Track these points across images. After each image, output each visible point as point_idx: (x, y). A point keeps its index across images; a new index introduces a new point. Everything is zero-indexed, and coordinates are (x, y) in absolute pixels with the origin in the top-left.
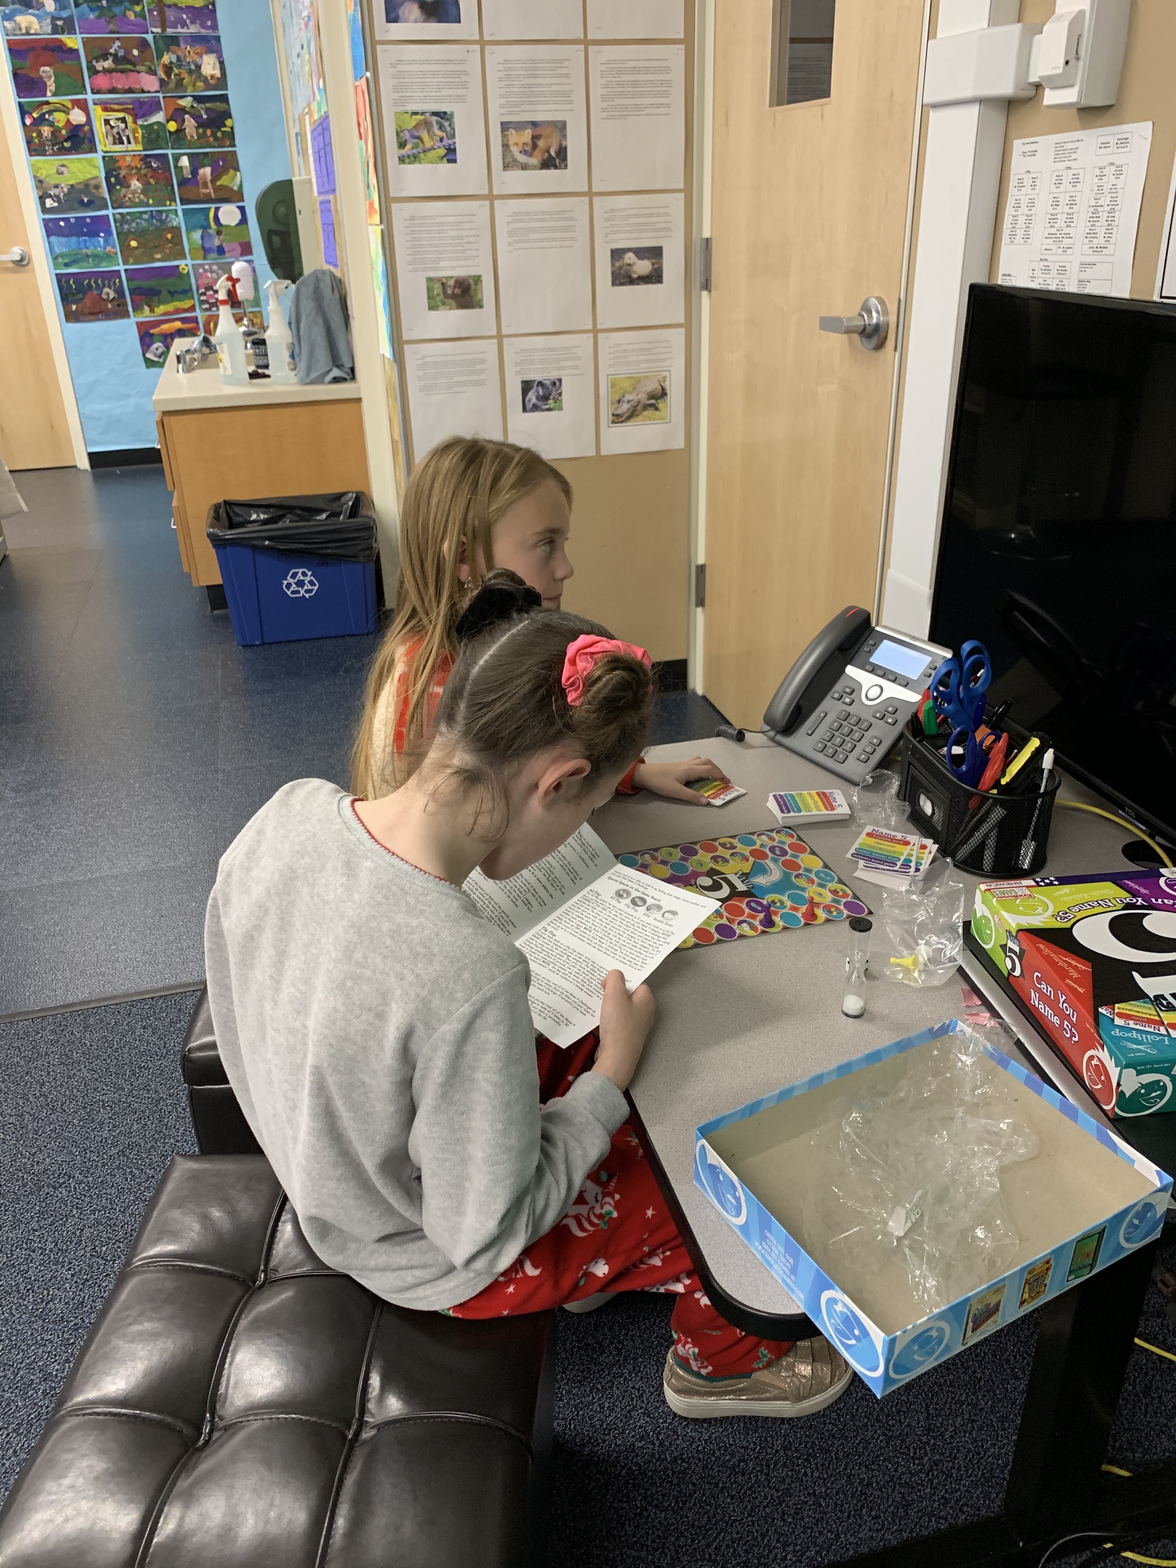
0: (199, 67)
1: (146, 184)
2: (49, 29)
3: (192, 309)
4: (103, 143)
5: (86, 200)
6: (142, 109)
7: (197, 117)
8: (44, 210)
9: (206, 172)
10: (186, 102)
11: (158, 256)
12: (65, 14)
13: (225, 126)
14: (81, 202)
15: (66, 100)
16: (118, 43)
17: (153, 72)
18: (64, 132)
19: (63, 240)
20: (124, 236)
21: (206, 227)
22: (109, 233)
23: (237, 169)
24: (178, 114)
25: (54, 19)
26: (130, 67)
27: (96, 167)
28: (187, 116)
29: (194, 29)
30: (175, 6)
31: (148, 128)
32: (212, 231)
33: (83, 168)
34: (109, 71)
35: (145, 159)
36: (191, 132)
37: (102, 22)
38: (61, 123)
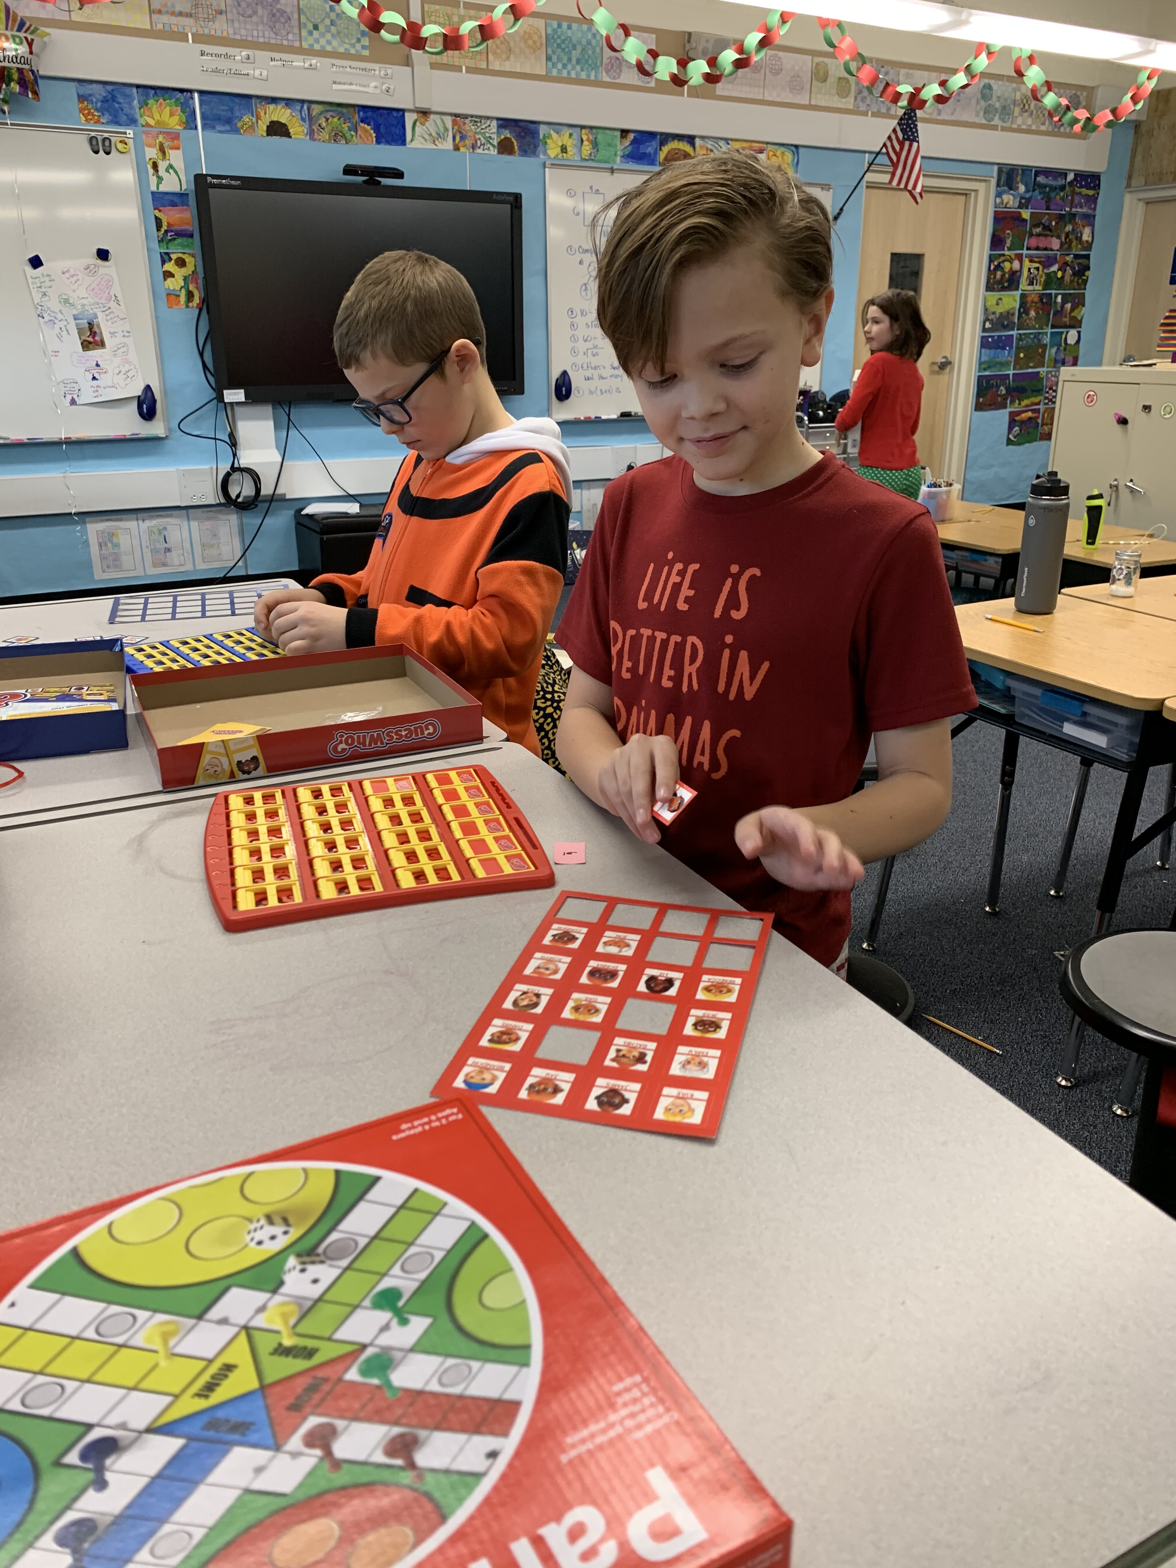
0: (1081, 235)
1: (1037, 313)
2: (1017, 205)
3: (1038, 404)
4: (1024, 285)
5: (1006, 323)
6: (1047, 262)
7: (1073, 268)
8: (984, 330)
9: (1068, 306)
10: (1069, 259)
11: (1031, 365)
12: (1027, 196)
13: (1084, 275)
14: (1003, 325)
15: (1012, 253)
16: (1047, 217)
17: (1059, 237)
18: (1007, 276)
19: (988, 351)
20: (1019, 349)
21: (1059, 345)
22: (1011, 347)
23: (1084, 306)
24: (1064, 266)
25: (1022, 198)
26: (1048, 233)
27: (1015, 301)
28: (1068, 268)
29: (1085, 210)
30: (1080, 193)
31: (1048, 275)
32: (1062, 348)
33: (1010, 301)
34: (1039, 235)
35: (1041, 296)
36: (1067, 278)
37: (1043, 202)
38: (1007, 270)
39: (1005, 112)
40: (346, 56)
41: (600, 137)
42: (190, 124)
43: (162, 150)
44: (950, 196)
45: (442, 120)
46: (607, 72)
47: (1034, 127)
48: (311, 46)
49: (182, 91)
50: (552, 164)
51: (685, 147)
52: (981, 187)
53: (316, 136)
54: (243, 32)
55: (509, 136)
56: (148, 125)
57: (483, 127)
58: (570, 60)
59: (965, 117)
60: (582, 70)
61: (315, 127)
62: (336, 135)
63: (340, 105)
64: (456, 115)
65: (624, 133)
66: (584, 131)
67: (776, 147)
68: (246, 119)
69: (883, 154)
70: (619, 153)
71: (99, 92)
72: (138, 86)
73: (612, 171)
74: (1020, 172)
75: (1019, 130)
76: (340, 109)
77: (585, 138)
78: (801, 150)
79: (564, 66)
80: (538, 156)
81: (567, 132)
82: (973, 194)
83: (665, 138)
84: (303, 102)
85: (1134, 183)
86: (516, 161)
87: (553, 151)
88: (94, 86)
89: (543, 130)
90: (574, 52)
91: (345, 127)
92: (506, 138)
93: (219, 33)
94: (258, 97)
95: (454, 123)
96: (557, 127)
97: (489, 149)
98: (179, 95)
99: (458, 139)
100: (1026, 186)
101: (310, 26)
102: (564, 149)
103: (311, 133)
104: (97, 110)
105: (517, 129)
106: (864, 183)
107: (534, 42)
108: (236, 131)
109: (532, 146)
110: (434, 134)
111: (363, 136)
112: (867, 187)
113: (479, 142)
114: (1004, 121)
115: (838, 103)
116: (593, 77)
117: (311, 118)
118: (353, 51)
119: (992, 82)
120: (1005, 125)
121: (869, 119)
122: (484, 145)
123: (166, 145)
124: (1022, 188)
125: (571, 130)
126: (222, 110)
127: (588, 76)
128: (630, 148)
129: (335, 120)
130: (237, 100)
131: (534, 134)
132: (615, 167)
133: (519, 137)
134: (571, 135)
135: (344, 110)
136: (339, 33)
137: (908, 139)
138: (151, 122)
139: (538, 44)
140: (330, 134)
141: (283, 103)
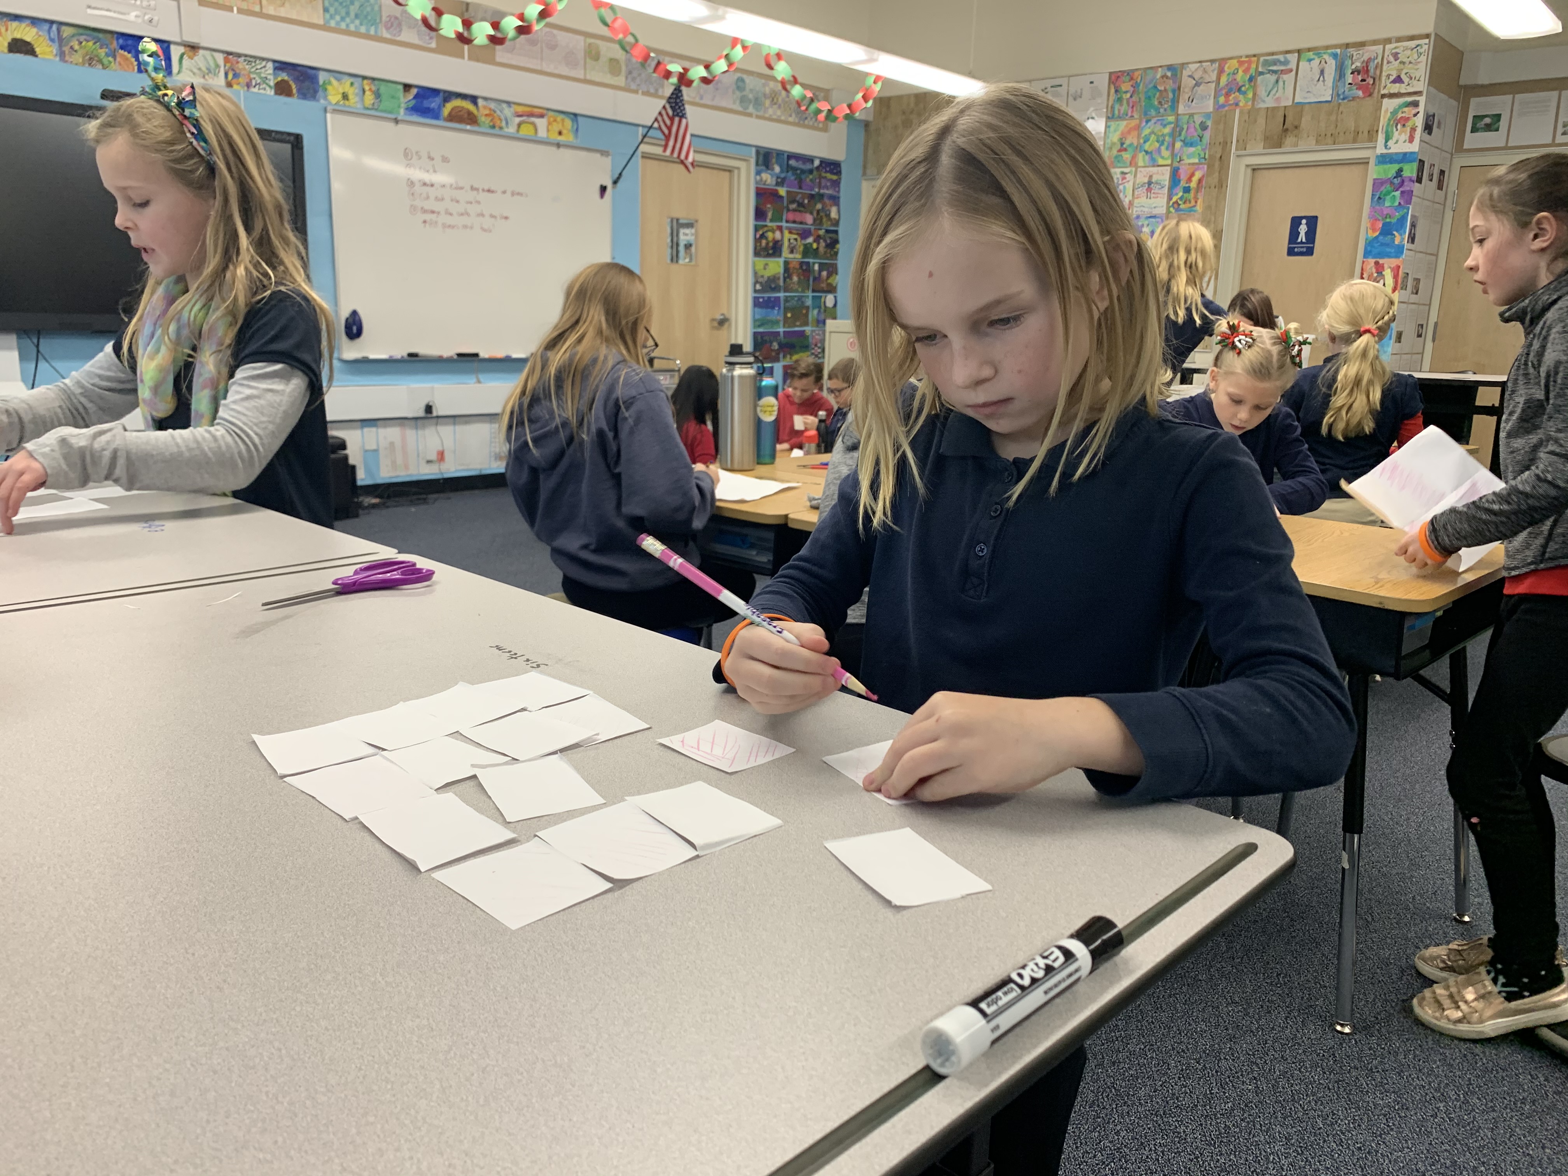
0: (830, 213)
1: (799, 278)
2: (774, 183)
4: (786, 253)
5: (773, 286)
6: (804, 234)
7: (825, 241)
8: (756, 291)
9: (824, 273)
10: (822, 232)
11: (798, 323)
12: (783, 175)
13: (835, 247)
14: (771, 287)
15: (774, 225)
16: (800, 196)
17: (811, 213)
18: (771, 244)
19: (760, 310)
20: (786, 310)
21: (820, 307)
22: (780, 307)
23: (837, 274)
24: (817, 239)
25: (778, 178)
26: (803, 209)
27: (780, 266)
28: (821, 240)
29: (831, 192)
30: (825, 177)
31: (805, 245)
32: (822, 310)
33: (775, 267)
34: (794, 210)
35: (801, 264)
36: (822, 250)
37: (796, 182)
38: (770, 239)
39: (757, 103)
41: (383, 89)
44: (715, 172)
45: (213, 56)
46: (388, 29)
47: (783, 118)
50: (334, 110)
51: (468, 105)
52: (742, 165)
53: (67, 58)
55: (286, 78)
57: (259, 67)
58: (348, 14)
59: (723, 104)
60: (361, 24)
61: (66, 49)
62: (90, 59)
63: (95, 30)
64: (229, 53)
65: (407, 87)
66: (365, 82)
67: (557, 114)
69: (656, 129)
70: (403, 105)
73: (396, 121)
74: (775, 155)
75: (770, 119)
76: (96, 34)
77: (367, 88)
78: (580, 119)
79: (343, 19)
80: (318, 101)
81: (348, 81)
82: (736, 171)
83: (449, 96)
84: (51, 22)
85: (868, 172)
86: (294, 103)
87: (334, 98)
89: (322, 77)
90: (352, 8)
91: (102, 52)
92: (283, 81)
95: (226, 61)
96: (337, 75)
97: (265, 89)
99: (230, 76)
100: (781, 167)
102: (345, 97)
103: (62, 55)
105: (297, 73)
106: (639, 153)
109: (311, 91)
110: (204, 69)
111: (122, 63)
112: (643, 157)
113: (254, 83)
114: (757, 110)
115: (609, 79)
116: (372, 32)
117: (61, 40)
119: (745, 76)
120: (759, 114)
121: (639, 97)
122: (259, 84)
124: (777, 169)
125: (352, 80)
127: (368, 30)
128: (414, 102)
129: (91, 44)
131: (313, 79)
132: (399, 118)
133: (296, 80)
134: (352, 84)
135: (101, 35)
137: (677, 115)
140: (84, 57)
141: (27, 22)
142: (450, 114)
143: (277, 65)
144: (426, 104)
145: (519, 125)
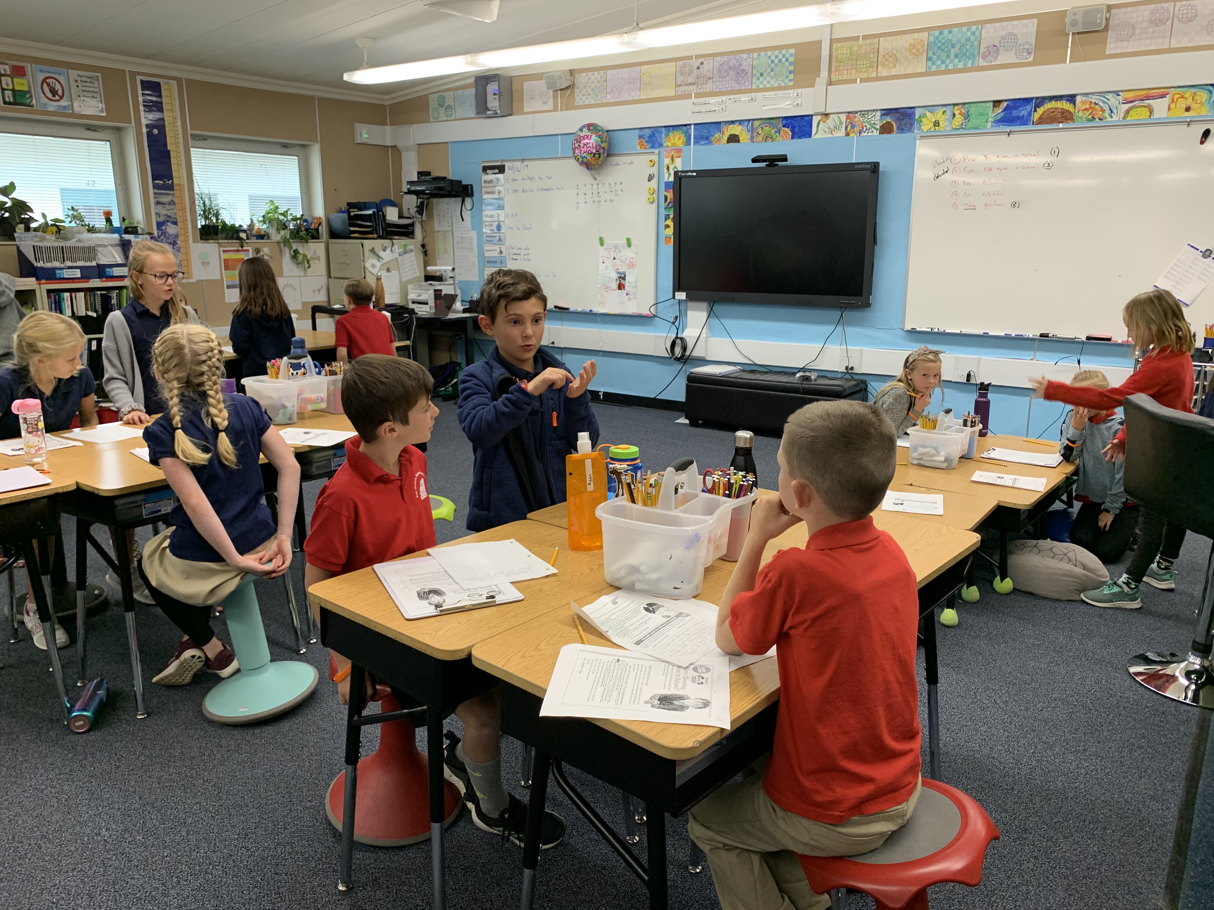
40: (779, 88)
41: (973, 109)
42: (688, 143)
43: (673, 159)
45: (839, 118)
46: (984, 58)
48: (758, 86)
49: (685, 125)
50: (924, 136)
51: (1065, 105)
53: (755, 140)
54: (721, 87)
55: (889, 120)
56: (668, 146)
57: (870, 117)
58: (948, 56)
61: (754, 134)
62: (767, 137)
63: (770, 119)
64: (849, 113)
65: (997, 103)
66: (956, 107)
67: (1186, 90)
68: (716, 135)
70: (990, 120)
71: (648, 132)
72: (665, 127)
76: (769, 121)
77: (957, 112)
79: (943, 62)
80: (913, 132)
81: (941, 110)
83: (1041, 101)
84: (749, 120)
87: (926, 125)
88: (646, 130)
89: (918, 113)
90: (953, 50)
91: (773, 131)
92: (887, 123)
93: (708, 90)
94: (724, 122)
95: (848, 118)
96: (932, 108)
97: (872, 132)
98: (684, 128)
99: (849, 128)
101: (758, 75)
102: (936, 124)
103: (752, 139)
104: (646, 142)
105: (898, 115)
107: (918, 50)
108: (710, 143)
109: (909, 126)
110: (832, 127)
111: (782, 135)
113: (865, 128)
117: (753, 129)
118: (783, 84)
122: (869, 129)
123: (675, 155)
125: (944, 109)
126: (705, 133)
127: (965, 65)
128: (1002, 114)
130: (712, 125)
131: (911, 116)
132: (985, 131)
133: (898, 120)
134: (944, 112)
135: (773, 121)
136: (775, 75)
138: (669, 144)
139: (921, 51)
140: (763, 137)
141: (737, 123)
142: (1040, 118)
143: (883, 112)
144: (1015, 113)
145: (1127, 112)
